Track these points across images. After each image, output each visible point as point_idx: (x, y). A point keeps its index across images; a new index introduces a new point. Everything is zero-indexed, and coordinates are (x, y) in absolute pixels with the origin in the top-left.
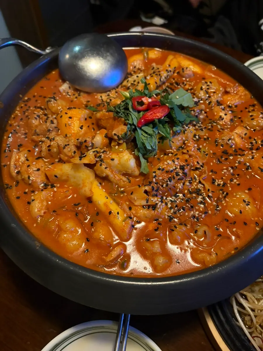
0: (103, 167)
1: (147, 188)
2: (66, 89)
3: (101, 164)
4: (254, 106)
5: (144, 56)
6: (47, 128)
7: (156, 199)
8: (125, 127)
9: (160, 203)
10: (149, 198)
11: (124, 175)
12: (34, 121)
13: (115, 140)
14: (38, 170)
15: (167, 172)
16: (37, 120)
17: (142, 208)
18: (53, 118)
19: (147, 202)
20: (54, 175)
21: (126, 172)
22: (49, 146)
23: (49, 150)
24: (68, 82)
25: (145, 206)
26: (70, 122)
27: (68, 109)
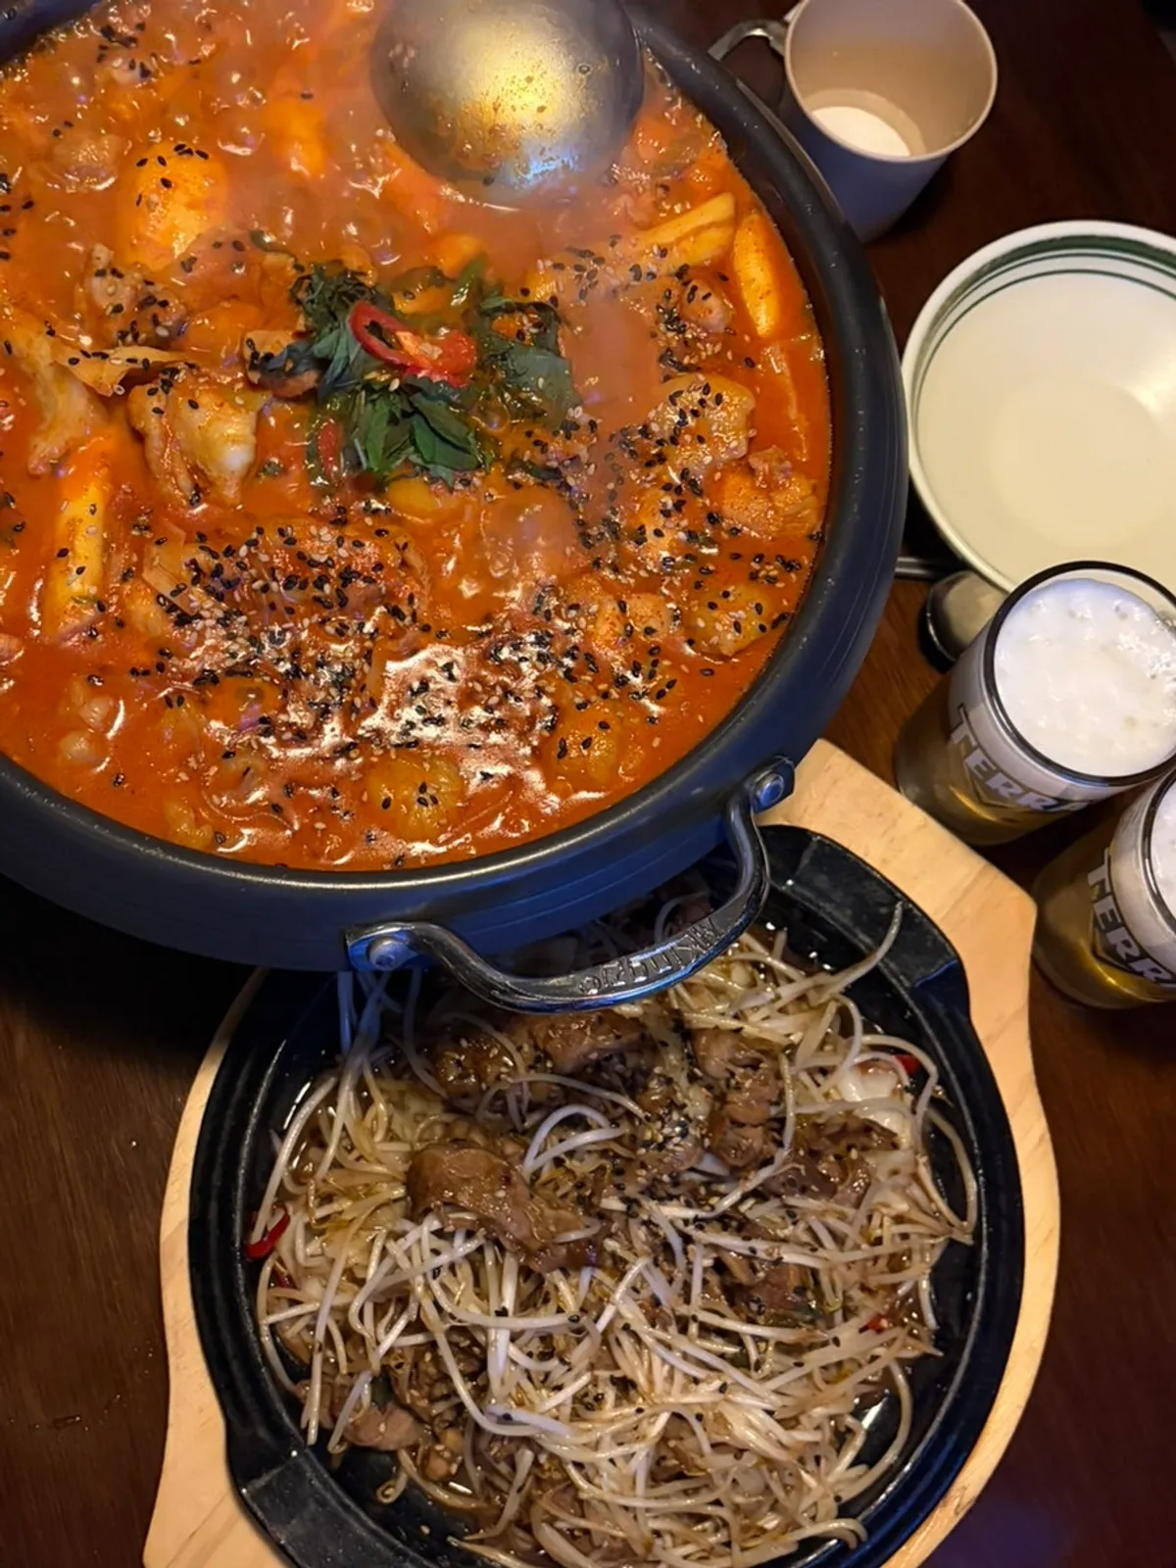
0: (154, 402)
1: (202, 558)
3: (156, 390)
7: (209, 603)
8: (289, 341)
9: (210, 622)
10: (186, 587)
11: (194, 470)
15: (301, 556)
17: (152, 598)
19: (174, 593)
25: (165, 599)
26: (155, 198)
27: (179, 148)
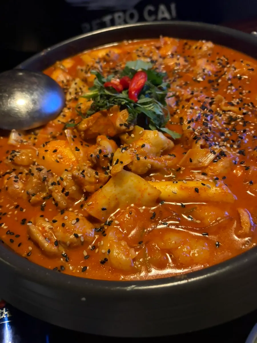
0: (142, 158)
1: (200, 143)
2: (17, 138)
3: (138, 157)
4: (186, 44)
5: (62, 69)
6: (39, 179)
8: (124, 112)
9: (221, 148)
11: (164, 153)
12: (16, 186)
13: (124, 132)
14: (78, 220)
16: (18, 183)
17: (214, 164)
18: (36, 165)
20: (101, 209)
21: (163, 150)
22: (63, 191)
23: (67, 194)
24: (14, 130)
25: (215, 158)
26: (59, 156)
27: (44, 146)
